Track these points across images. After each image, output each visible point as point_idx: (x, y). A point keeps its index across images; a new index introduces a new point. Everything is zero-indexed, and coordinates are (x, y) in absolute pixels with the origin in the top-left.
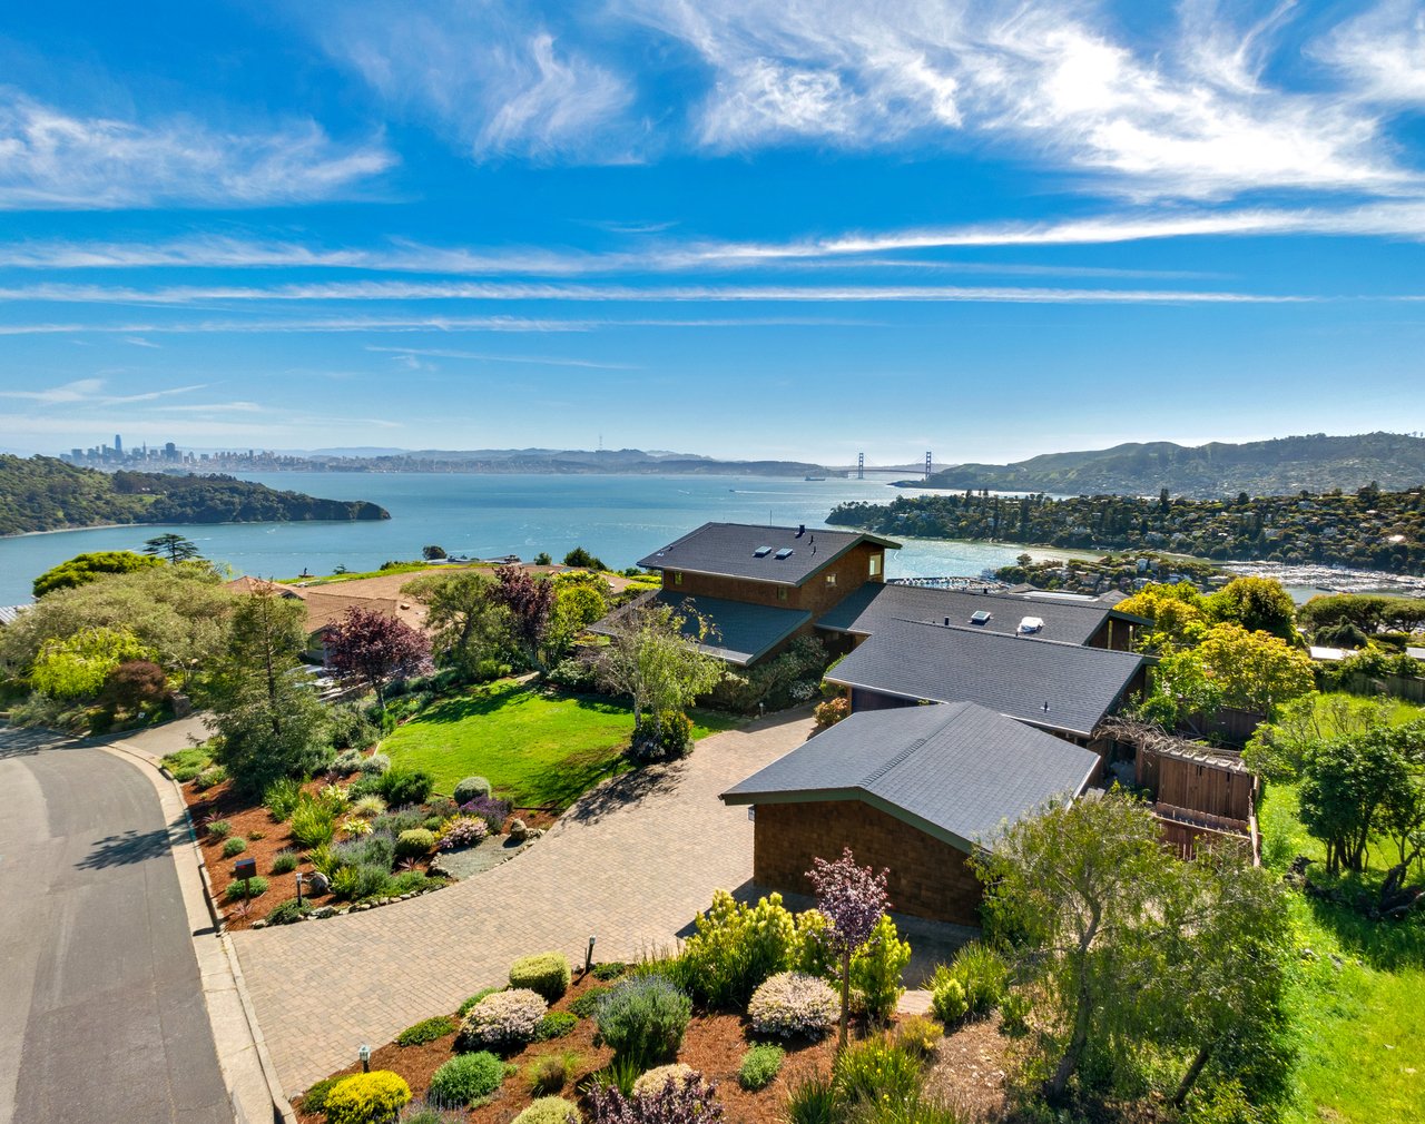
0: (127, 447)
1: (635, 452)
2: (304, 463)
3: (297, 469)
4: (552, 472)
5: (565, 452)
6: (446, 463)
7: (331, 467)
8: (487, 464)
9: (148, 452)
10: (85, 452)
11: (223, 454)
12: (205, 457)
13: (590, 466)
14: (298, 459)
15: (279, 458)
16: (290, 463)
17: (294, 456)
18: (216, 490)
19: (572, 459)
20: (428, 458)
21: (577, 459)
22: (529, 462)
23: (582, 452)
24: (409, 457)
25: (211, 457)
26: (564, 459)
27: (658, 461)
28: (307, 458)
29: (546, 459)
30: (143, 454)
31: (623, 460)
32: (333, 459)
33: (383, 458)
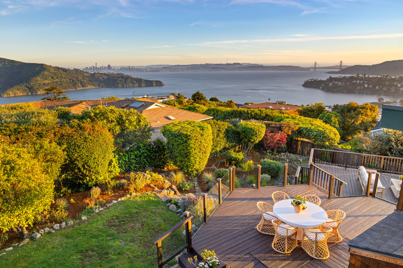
0: (98, 66)
1: (238, 64)
3: (141, 71)
4: (212, 71)
5: (216, 64)
8: (193, 68)
9: (104, 68)
11: (122, 67)
12: (117, 69)
13: (224, 69)
14: (141, 68)
15: (136, 68)
16: (139, 70)
18: (118, 77)
19: (218, 66)
21: (220, 67)
22: (205, 68)
23: (221, 64)
25: (119, 68)
26: (216, 66)
27: (245, 66)
28: (144, 68)
29: (211, 67)
30: (102, 68)
31: (234, 66)
32: (151, 68)
33: (164, 68)
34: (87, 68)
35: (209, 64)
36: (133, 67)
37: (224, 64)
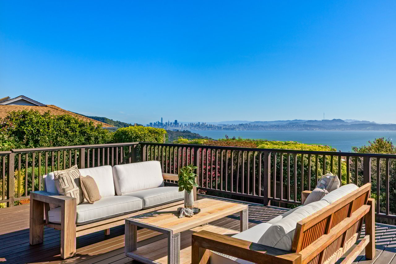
0: (164, 122)
1: (339, 120)
2: (215, 127)
3: (213, 129)
4: (303, 130)
5: (309, 121)
6: (262, 126)
7: (223, 128)
8: (278, 126)
9: (170, 124)
10: (153, 124)
11: (191, 124)
12: (185, 125)
13: (319, 127)
14: (213, 125)
15: (207, 125)
16: (210, 127)
17: (212, 124)
19: (311, 124)
20: (256, 124)
21: (314, 124)
22: (294, 126)
23: (316, 120)
24: (250, 124)
25: (187, 125)
26: (308, 124)
27: (350, 124)
28: (216, 125)
29: (301, 124)
30: (168, 124)
31: (333, 124)
32: (225, 125)
33: (241, 125)
34: (151, 124)
35: (299, 120)
36: (203, 123)
37: (320, 121)
